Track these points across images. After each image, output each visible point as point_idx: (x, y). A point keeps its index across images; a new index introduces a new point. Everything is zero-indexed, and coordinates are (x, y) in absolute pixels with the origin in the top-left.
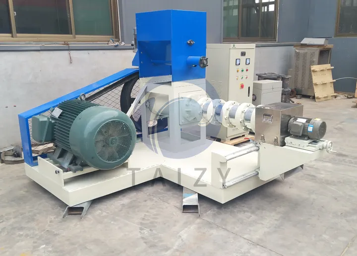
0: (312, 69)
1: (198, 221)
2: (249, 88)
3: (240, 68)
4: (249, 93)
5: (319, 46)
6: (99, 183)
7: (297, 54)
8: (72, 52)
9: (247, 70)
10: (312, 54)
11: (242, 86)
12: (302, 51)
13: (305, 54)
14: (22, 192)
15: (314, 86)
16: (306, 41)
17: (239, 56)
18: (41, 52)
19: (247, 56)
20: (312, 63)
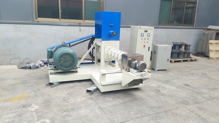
0: (210, 42)
1: (89, 96)
2: (149, 47)
3: (144, 38)
4: (149, 49)
5: (216, 30)
6: (62, 76)
7: (204, 34)
8: (81, 27)
9: (148, 39)
10: (212, 34)
11: (144, 46)
12: (206, 32)
13: (208, 34)
14: (44, 76)
15: (210, 51)
16: (210, 27)
17: (143, 32)
18: (69, 26)
19: (148, 32)
20: (211, 39)
